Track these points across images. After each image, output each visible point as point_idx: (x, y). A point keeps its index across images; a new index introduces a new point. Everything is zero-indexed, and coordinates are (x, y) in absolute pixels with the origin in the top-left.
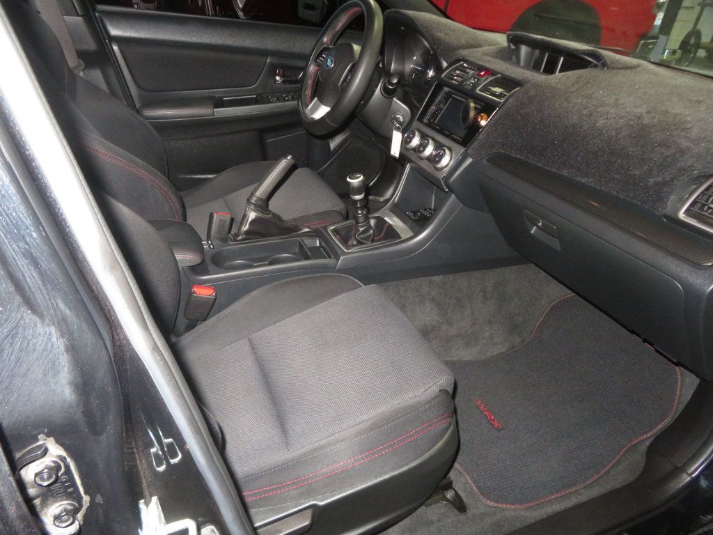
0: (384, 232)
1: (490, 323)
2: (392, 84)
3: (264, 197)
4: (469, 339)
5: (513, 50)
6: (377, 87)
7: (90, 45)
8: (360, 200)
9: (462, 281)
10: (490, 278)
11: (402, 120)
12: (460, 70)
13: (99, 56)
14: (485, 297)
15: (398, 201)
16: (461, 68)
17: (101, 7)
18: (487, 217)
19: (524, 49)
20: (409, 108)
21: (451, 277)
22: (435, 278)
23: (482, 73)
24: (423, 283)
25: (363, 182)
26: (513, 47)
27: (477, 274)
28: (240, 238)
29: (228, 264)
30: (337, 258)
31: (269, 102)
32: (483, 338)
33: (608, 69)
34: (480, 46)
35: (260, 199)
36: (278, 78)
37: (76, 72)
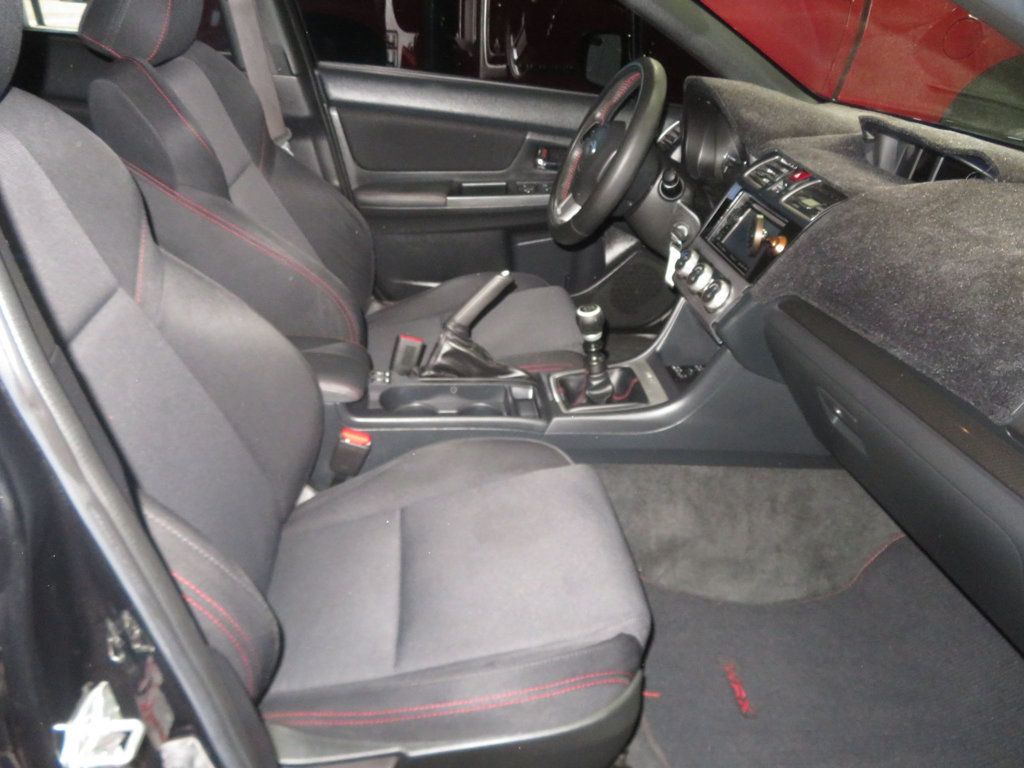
0: (630, 390)
1: (778, 549)
2: (670, 183)
3: (466, 323)
4: (739, 568)
5: (871, 141)
6: (653, 183)
7: (304, 110)
8: (596, 343)
9: (739, 479)
10: (787, 482)
11: (686, 234)
12: (772, 168)
13: (309, 125)
14: (774, 510)
15: (661, 350)
16: (775, 165)
17: (323, 64)
18: (780, 390)
19: (888, 143)
20: (699, 217)
21: (720, 471)
22: (695, 469)
23: (797, 176)
24: (676, 471)
25: (599, 317)
26: (870, 136)
27: (766, 472)
28: (426, 373)
29: (404, 407)
30: (549, 419)
31: (522, 193)
32: (763, 572)
33: (1000, 181)
34: (815, 133)
35: (459, 325)
36: (540, 162)
37: (278, 143)
